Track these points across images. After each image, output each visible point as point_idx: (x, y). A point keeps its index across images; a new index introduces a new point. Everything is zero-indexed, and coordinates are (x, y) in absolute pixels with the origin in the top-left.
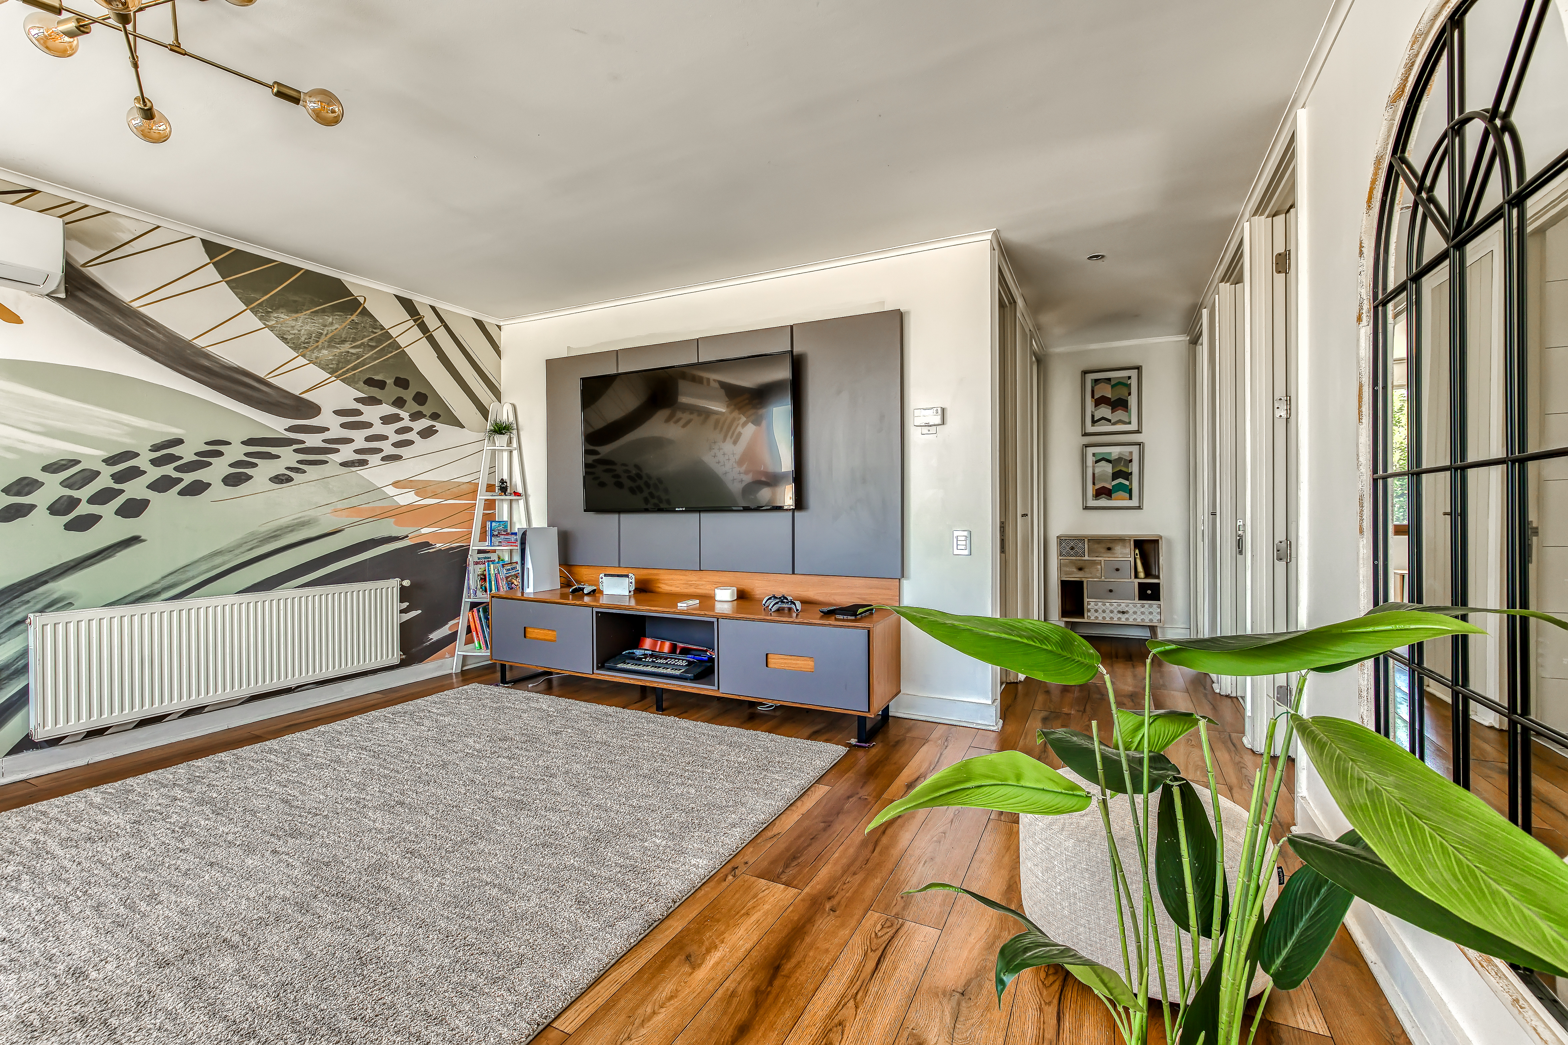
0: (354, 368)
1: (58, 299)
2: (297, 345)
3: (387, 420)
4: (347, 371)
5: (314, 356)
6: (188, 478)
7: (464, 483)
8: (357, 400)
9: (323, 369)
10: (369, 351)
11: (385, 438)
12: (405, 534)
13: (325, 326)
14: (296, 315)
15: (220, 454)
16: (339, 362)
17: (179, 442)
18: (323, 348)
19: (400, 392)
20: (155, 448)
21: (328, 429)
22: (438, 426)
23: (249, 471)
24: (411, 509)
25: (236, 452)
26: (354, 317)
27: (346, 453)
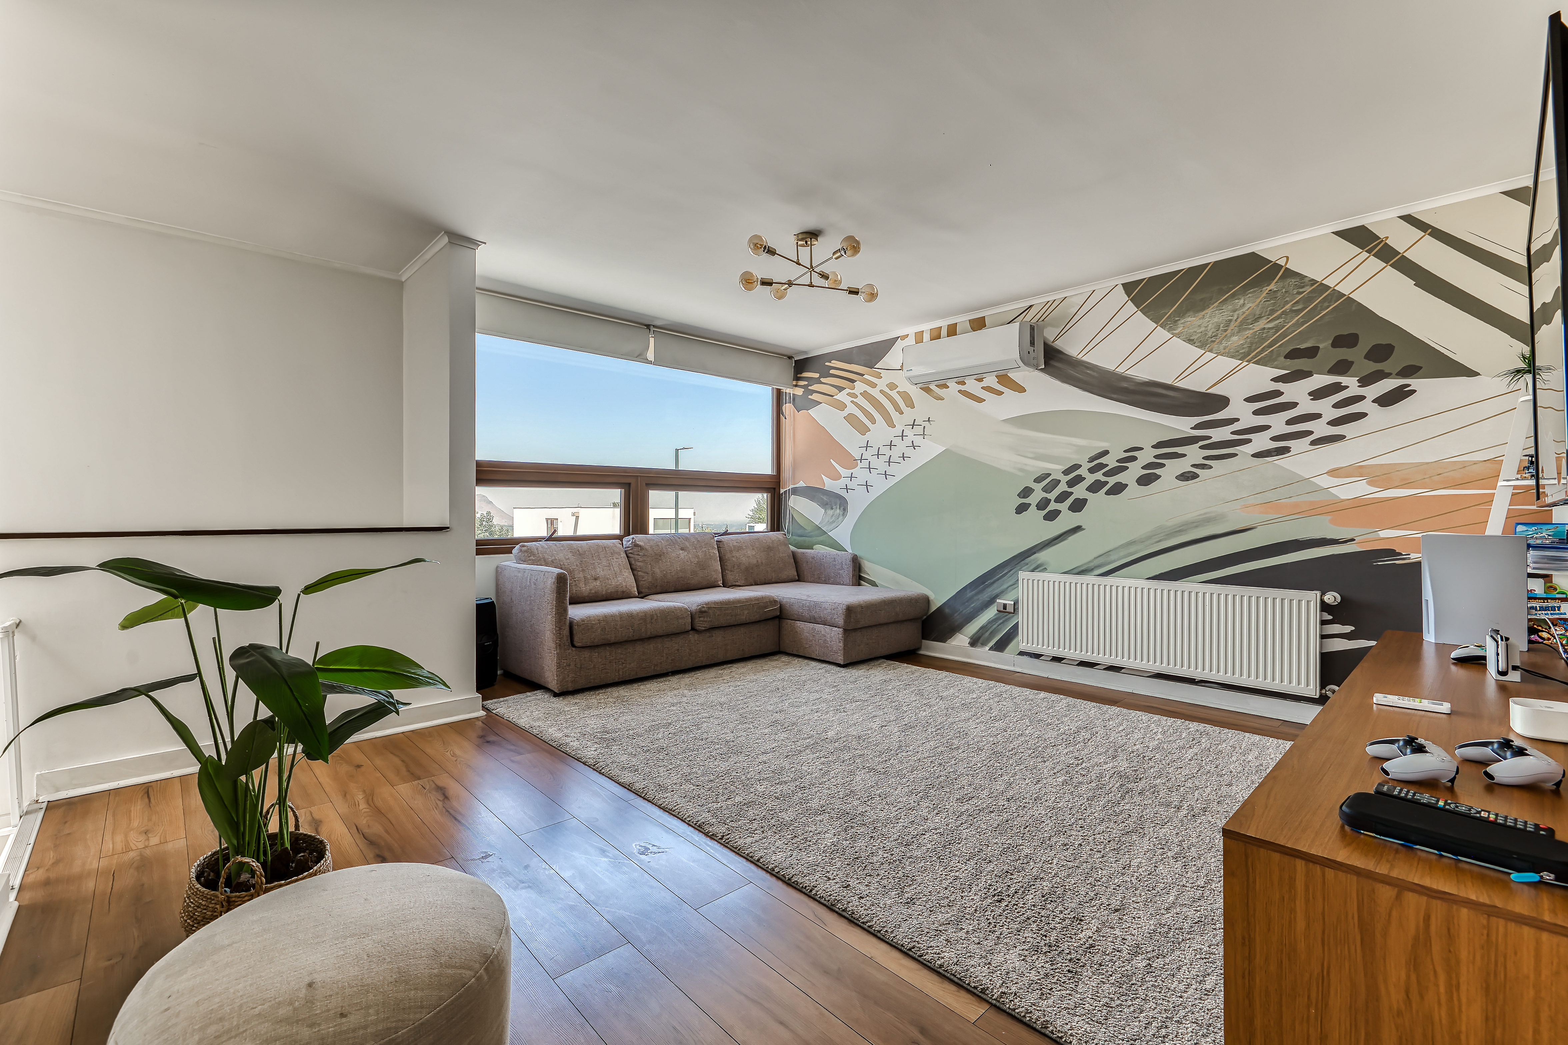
0: (1270, 346)
1: (1041, 370)
2: (1204, 343)
3: (1317, 394)
4: (1263, 350)
5: (1222, 347)
6: (1112, 481)
7: (1475, 463)
8: (1275, 380)
9: (1232, 357)
10: (1293, 318)
11: (1318, 416)
12: (1349, 537)
13: (1235, 311)
14: (1203, 313)
15: (1134, 459)
16: (1252, 343)
17: (1106, 453)
18: (1233, 335)
19: (1343, 353)
20: (1091, 460)
21: (1238, 420)
22: (1414, 383)
23: (1157, 471)
24: (1359, 504)
25: (1147, 456)
26: (1272, 286)
27: (1262, 442)
